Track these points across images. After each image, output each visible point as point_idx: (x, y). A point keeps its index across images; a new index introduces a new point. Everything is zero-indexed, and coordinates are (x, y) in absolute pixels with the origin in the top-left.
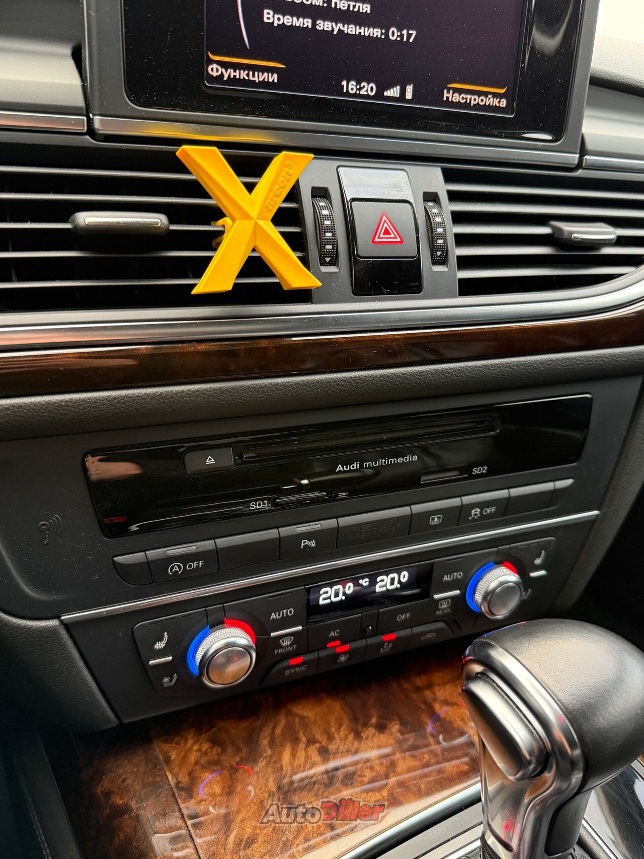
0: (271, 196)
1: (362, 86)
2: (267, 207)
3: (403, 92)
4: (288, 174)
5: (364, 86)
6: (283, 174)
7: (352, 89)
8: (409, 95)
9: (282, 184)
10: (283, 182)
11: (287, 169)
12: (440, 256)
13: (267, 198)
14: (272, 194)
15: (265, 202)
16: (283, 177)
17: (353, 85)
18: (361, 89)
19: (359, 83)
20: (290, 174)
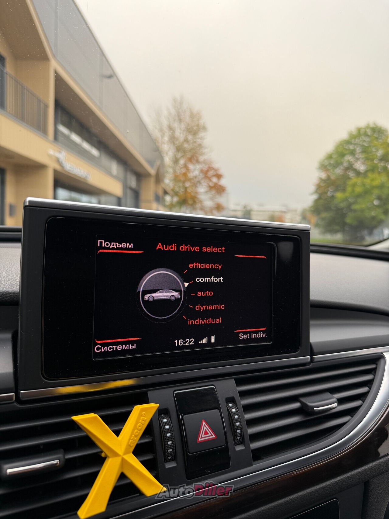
0: (132, 437)
1: (186, 340)
2: (130, 445)
3: (210, 340)
4: (143, 420)
5: (188, 341)
6: (140, 421)
7: (181, 343)
8: (213, 341)
9: (140, 428)
10: (140, 426)
11: (143, 417)
12: (239, 439)
13: (130, 439)
14: (133, 436)
15: (128, 442)
16: (140, 423)
17: (181, 341)
18: (186, 342)
19: (184, 340)
20: (145, 420)
